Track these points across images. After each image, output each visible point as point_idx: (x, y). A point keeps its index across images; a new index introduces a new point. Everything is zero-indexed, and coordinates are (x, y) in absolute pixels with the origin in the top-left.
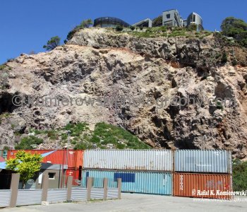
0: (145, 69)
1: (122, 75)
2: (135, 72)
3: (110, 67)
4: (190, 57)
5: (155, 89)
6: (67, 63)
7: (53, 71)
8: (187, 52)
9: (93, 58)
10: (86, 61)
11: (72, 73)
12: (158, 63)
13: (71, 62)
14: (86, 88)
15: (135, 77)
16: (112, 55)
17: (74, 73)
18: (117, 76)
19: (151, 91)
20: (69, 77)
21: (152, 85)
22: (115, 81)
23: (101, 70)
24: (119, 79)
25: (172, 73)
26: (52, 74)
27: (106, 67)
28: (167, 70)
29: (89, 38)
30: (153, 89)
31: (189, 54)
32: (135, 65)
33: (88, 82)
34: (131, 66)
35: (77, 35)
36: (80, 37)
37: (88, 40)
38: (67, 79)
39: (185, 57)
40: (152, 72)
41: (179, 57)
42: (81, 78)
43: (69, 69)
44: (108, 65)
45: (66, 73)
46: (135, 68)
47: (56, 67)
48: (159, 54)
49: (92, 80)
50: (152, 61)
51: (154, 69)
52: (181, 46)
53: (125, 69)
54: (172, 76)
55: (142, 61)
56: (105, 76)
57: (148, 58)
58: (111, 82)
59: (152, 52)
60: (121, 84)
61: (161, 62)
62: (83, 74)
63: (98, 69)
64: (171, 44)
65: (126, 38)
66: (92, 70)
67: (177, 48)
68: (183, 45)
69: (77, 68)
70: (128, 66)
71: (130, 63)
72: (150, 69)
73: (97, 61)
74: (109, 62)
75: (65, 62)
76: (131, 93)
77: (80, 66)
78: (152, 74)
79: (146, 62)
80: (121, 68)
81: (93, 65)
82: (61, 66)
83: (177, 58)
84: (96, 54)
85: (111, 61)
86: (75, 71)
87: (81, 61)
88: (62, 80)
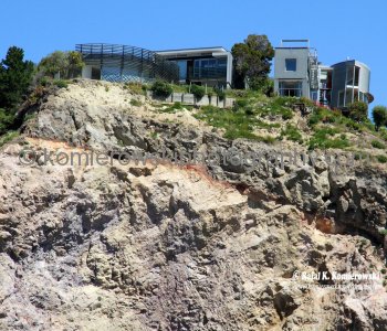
0: (248, 227)
1: (189, 242)
2: (223, 234)
3: (155, 216)
4: (364, 212)
5: (279, 288)
6: (49, 200)
7: (15, 225)
8: (357, 198)
9: (114, 187)
10: (96, 196)
11: (60, 230)
12: (285, 218)
13: (58, 199)
14: (95, 270)
15: (223, 247)
16: (162, 184)
17: (66, 229)
18: (179, 243)
19: (268, 291)
20: (51, 239)
21: (271, 276)
22: (171, 256)
23: (132, 222)
24: (183, 250)
25: (320, 248)
26: (14, 233)
27: (146, 215)
28: (307, 239)
29: (91, 120)
30: (272, 286)
31: (364, 204)
32: (226, 217)
33: (99, 252)
34: (216, 219)
35: (53, 108)
36: (63, 115)
37: (89, 127)
38: (47, 246)
39: (351, 209)
40: (270, 240)
41: (335, 205)
42: (80, 241)
43: (52, 216)
44: (151, 209)
45: (46, 229)
46: (223, 225)
47: (22, 211)
48: (287, 193)
49: (111, 249)
50: (268, 210)
51: (275, 232)
52: (343, 180)
53: (199, 225)
54: (319, 256)
55: (240, 206)
56: (144, 238)
57: (256, 200)
58: (160, 258)
59: (269, 186)
60: (188, 265)
61: (292, 216)
62: (85, 231)
63: (126, 218)
64: (319, 171)
65: (194, 135)
66: (108, 219)
67: (332, 183)
68: (348, 179)
69: (72, 215)
70: (208, 218)
71: (213, 212)
72: (264, 232)
73: (121, 197)
74: (154, 201)
75: (44, 199)
76: (217, 293)
77: (81, 210)
78: (269, 247)
79: (252, 211)
80: (188, 223)
81: (112, 206)
82: (34, 208)
83: (330, 207)
84: (121, 176)
85: (160, 199)
86: (67, 222)
87: (82, 196)
88: (34, 249)
